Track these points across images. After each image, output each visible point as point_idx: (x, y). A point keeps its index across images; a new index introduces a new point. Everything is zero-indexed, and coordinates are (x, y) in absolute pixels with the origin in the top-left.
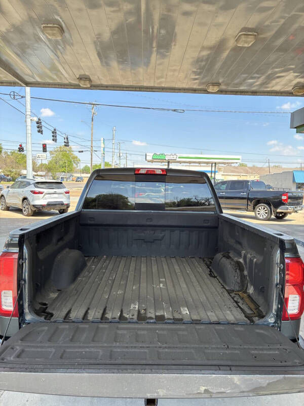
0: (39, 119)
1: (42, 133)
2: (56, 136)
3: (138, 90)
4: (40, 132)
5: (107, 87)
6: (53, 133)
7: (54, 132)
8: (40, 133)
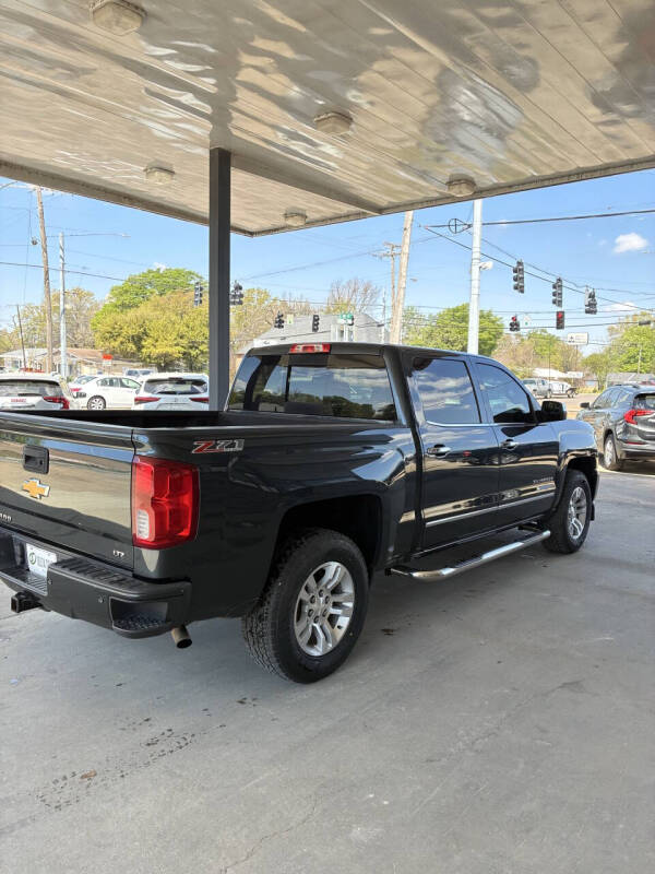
0: (520, 263)
1: (522, 292)
2: (561, 294)
3: (575, 178)
4: (519, 288)
5: (510, 187)
6: (554, 287)
7: (558, 285)
8: (516, 291)
